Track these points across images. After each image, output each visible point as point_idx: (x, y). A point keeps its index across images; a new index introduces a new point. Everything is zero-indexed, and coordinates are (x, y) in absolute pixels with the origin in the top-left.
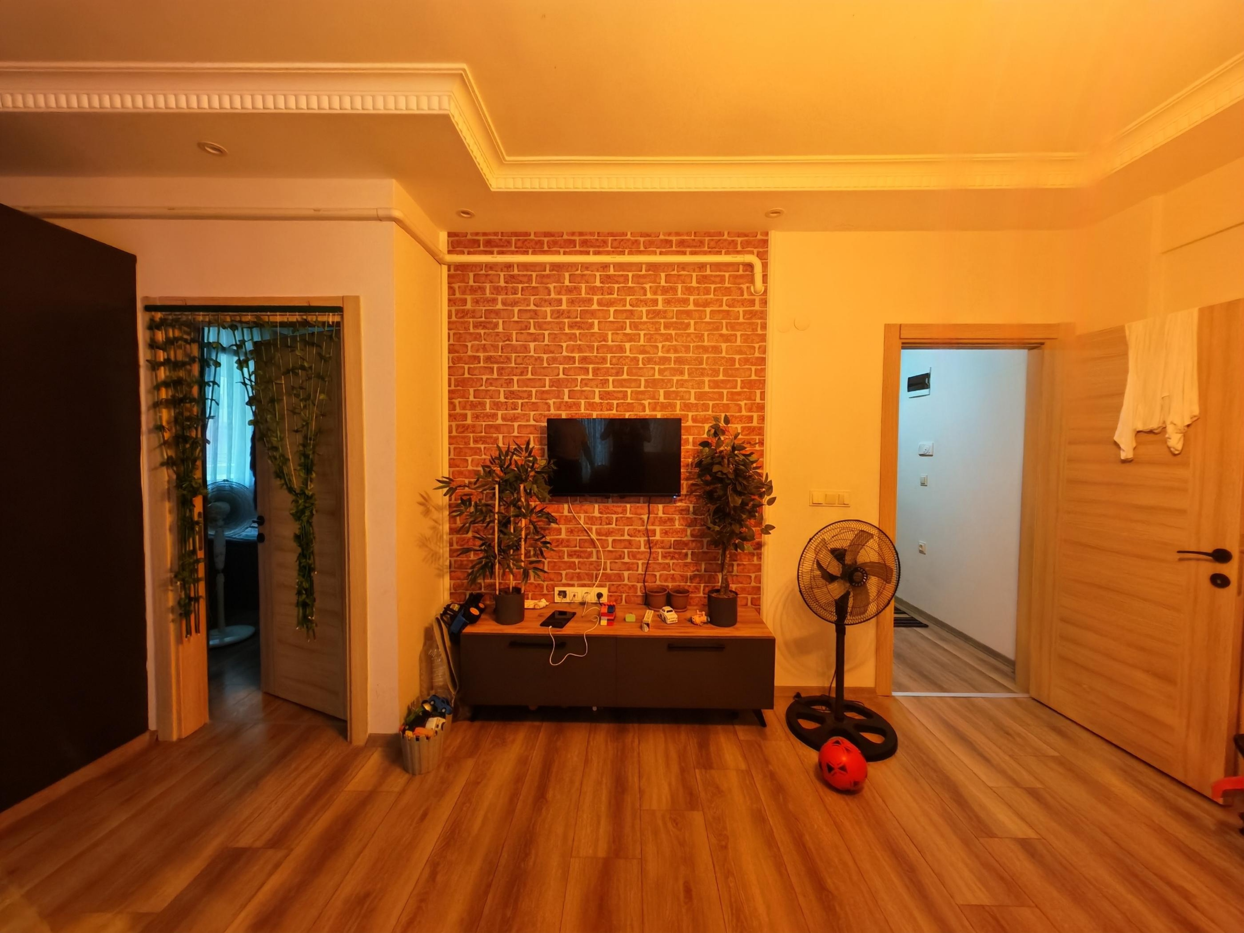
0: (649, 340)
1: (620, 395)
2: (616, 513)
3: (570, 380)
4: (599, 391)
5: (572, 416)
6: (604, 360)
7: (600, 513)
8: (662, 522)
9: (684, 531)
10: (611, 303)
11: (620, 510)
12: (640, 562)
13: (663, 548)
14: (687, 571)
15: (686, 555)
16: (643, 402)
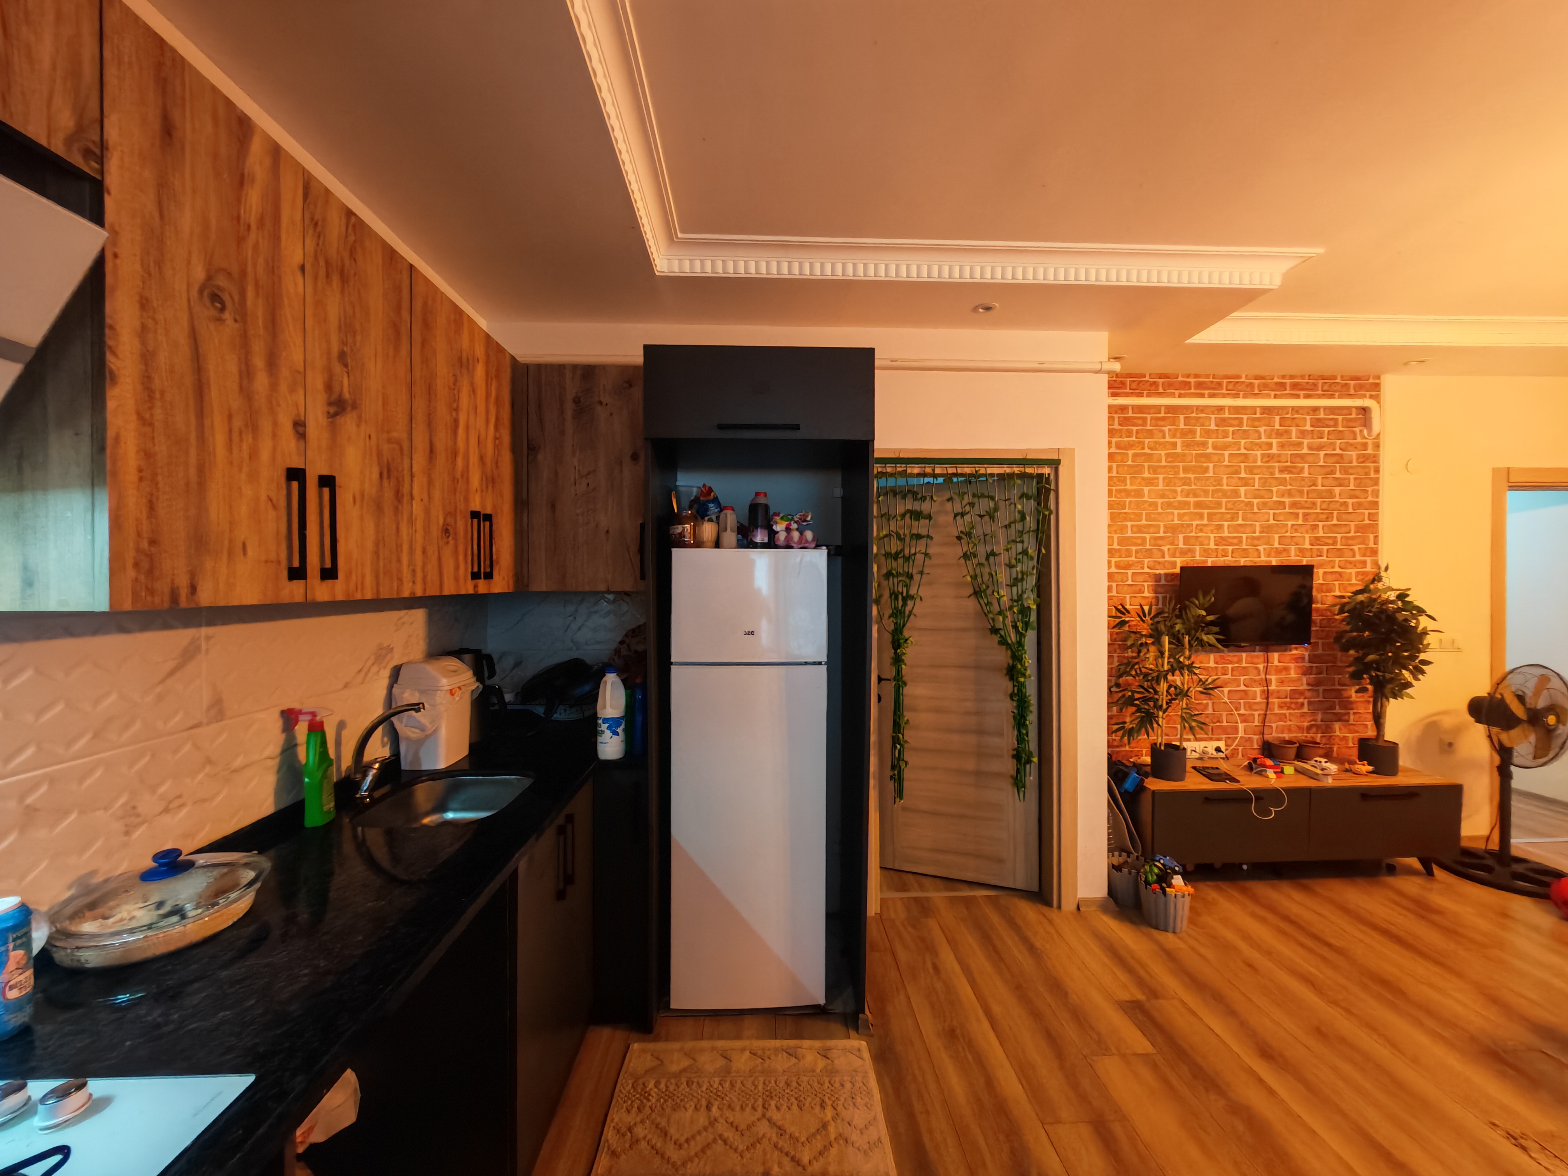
0: (1264, 485)
1: (1235, 541)
2: (1231, 663)
3: (1185, 526)
4: (1215, 537)
5: (1187, 563)
6: (1219, 505)
7: (1216, 663)
8: (1278, 671)
9: (1299, 679)
10: (1226, 447)
11: (1235, 659)
12: (1256, 713)
13: (1279, 698)
14: (1304, 722)
15: (1302, 704)
16: (1258, 547)
